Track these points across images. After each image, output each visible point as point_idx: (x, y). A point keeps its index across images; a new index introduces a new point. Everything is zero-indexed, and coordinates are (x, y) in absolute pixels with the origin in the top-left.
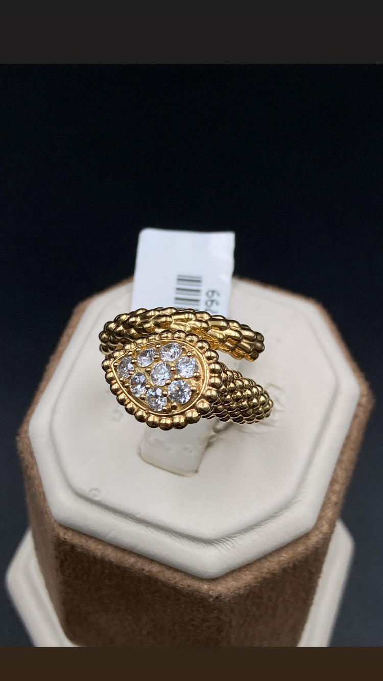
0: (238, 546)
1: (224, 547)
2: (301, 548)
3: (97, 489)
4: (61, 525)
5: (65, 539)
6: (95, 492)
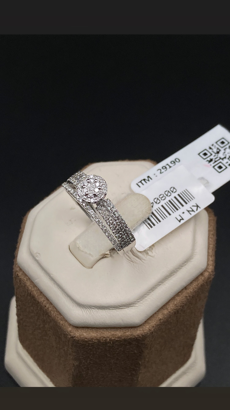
0: (93, 314)
1: (85, 311)
2: (128, 333)
3: (39, 254)
4: (19, 267)
5: (18, 274)
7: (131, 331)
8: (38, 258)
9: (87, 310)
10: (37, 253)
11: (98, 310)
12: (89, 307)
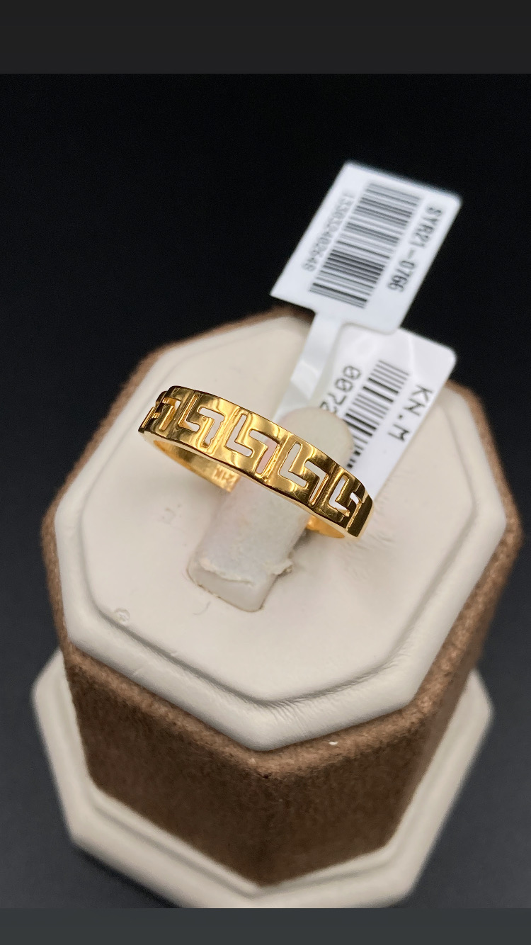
0: (300, 713)
1: (282, 713)
3: (125, 611)
6: (122, 614)
7: (394, 722)
8: (124, 620)
9: (285, 710)
10: (118, 610)
11: (309, 702)
12: (290, 701)
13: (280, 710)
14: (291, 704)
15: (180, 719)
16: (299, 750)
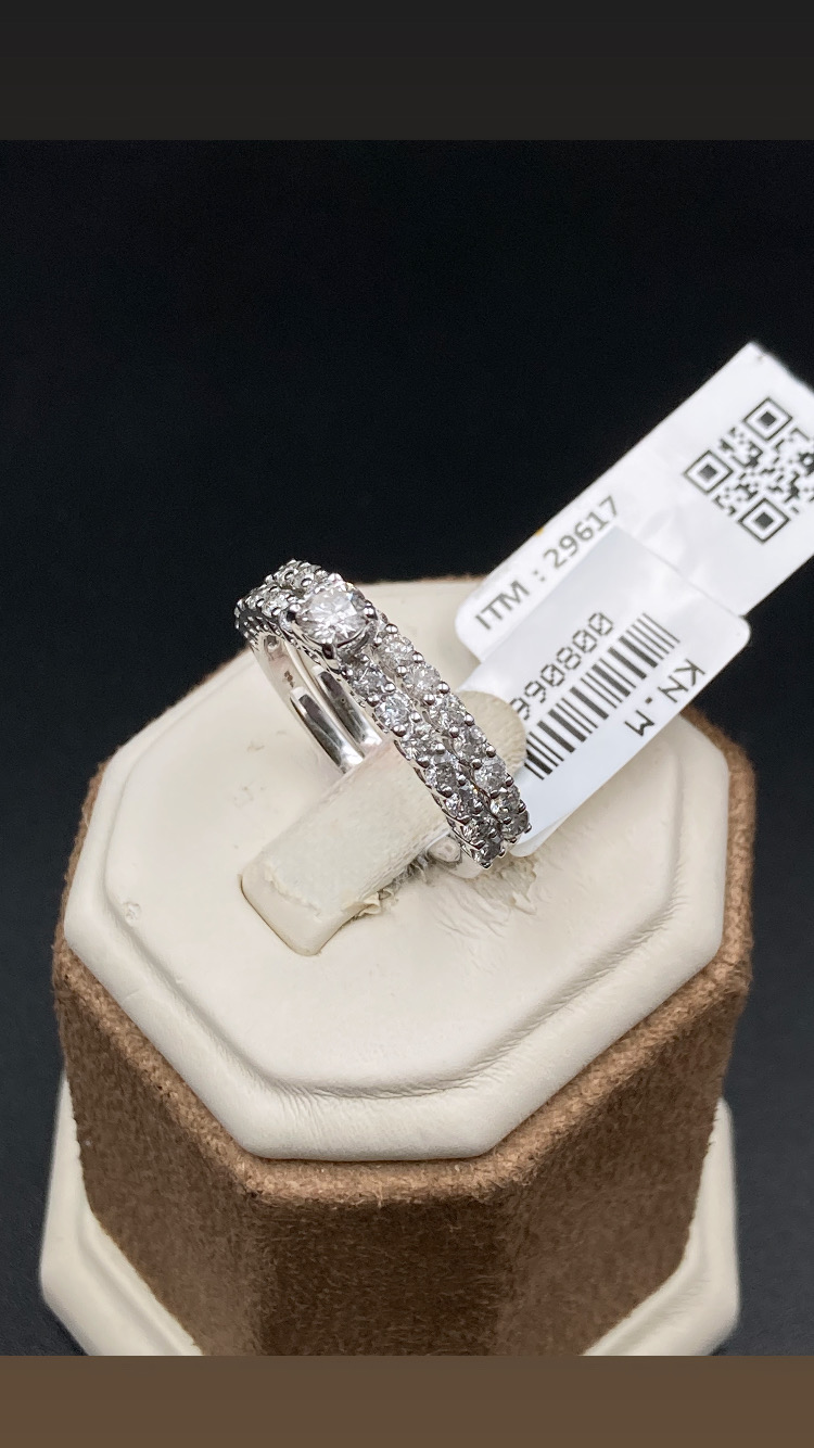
0: (319, 1114)
1: (294, 1102)
3: (137, 905)
4: (70, 950)
5: (67, 977)
6: (131, 907)
7: (454, 1173)
8: (132, 918)
9: (300, 1102)
10: (127, 903)
11: (337, 1101)
12: (307, 1090)
13: (291, 1097)
14: (311, 1096)
15: (168, 1083)
16: (310, 1172)
